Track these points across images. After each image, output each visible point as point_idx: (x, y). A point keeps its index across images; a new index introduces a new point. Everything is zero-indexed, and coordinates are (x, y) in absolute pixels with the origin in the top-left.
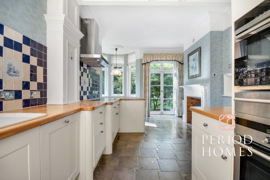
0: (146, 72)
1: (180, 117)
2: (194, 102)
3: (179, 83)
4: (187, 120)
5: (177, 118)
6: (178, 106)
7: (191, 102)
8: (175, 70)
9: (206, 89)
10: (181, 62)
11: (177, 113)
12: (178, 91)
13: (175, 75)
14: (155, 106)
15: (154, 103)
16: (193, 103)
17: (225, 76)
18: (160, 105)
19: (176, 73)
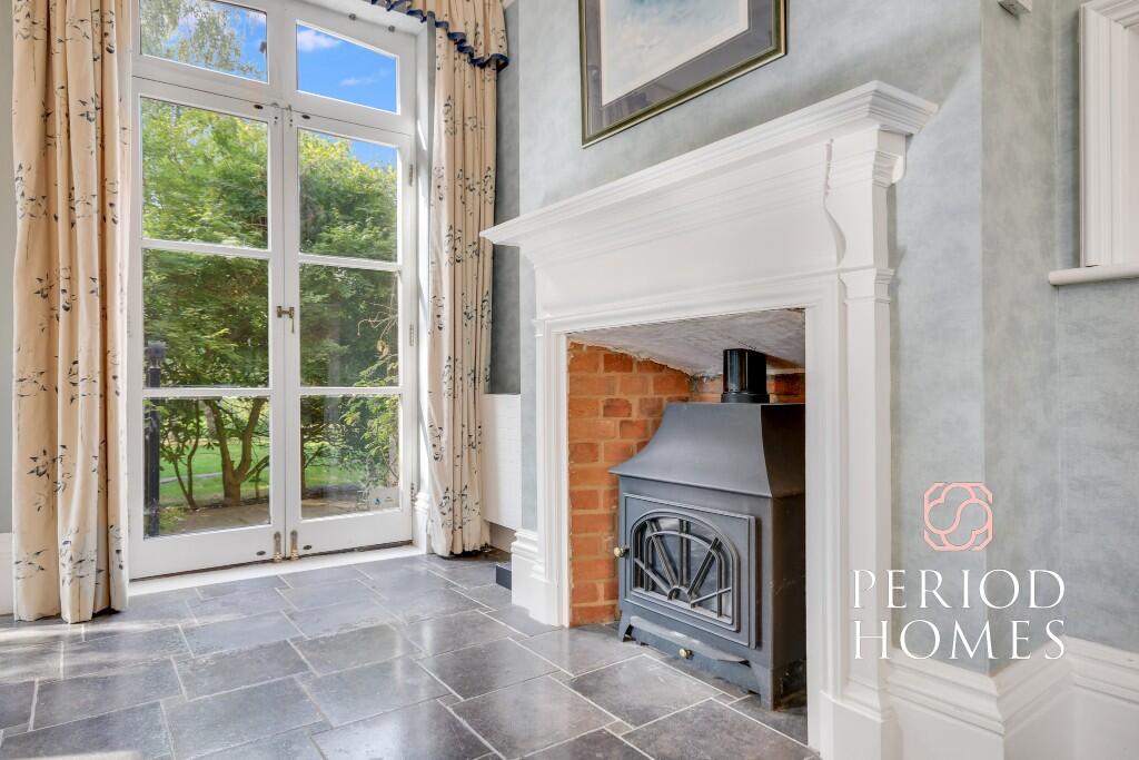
0: (57, 47)
1: (466, 555)
2: (635, 401)
3: (453, 238)
4: (575, 595)
5: (442, 570)
6: (447, 460)
7: (603, 398)
8: (416, 117)
9: (892, 186)
10: (470, 42)
11: (439, 519)
12: (446, 313)
13: (413, 172)
14: (233, 476)
15: (225, 453)
16: (628, 406)
17: (1104, 20)
18: (266, 461)
19: (425, 147)
